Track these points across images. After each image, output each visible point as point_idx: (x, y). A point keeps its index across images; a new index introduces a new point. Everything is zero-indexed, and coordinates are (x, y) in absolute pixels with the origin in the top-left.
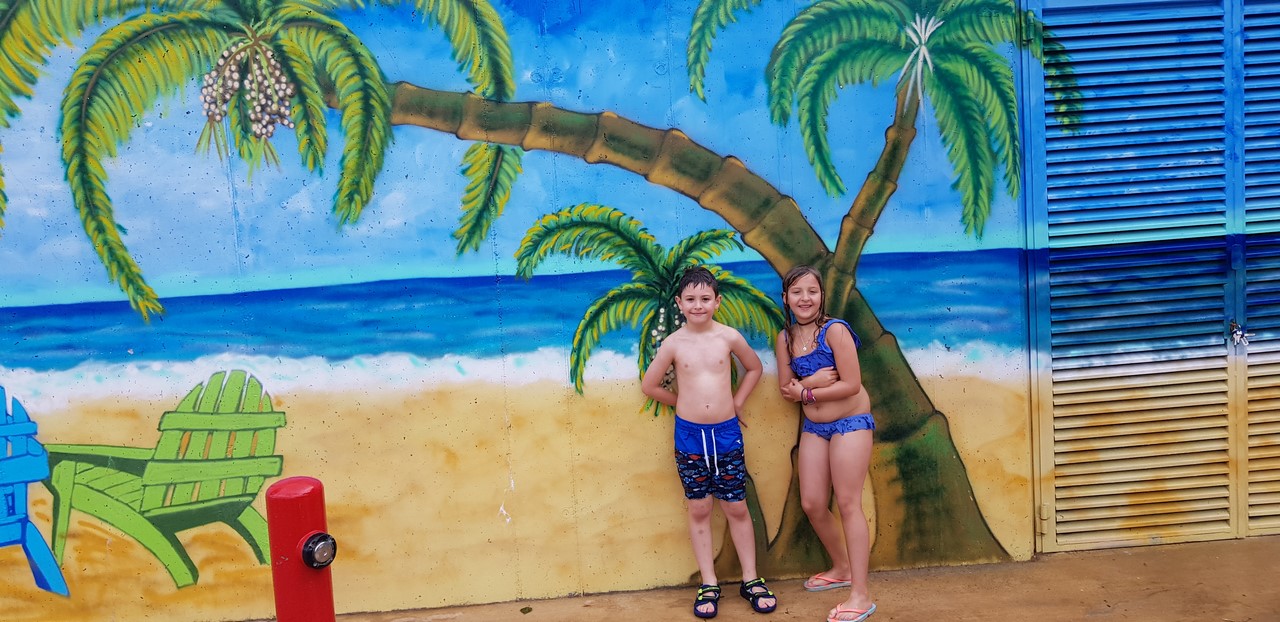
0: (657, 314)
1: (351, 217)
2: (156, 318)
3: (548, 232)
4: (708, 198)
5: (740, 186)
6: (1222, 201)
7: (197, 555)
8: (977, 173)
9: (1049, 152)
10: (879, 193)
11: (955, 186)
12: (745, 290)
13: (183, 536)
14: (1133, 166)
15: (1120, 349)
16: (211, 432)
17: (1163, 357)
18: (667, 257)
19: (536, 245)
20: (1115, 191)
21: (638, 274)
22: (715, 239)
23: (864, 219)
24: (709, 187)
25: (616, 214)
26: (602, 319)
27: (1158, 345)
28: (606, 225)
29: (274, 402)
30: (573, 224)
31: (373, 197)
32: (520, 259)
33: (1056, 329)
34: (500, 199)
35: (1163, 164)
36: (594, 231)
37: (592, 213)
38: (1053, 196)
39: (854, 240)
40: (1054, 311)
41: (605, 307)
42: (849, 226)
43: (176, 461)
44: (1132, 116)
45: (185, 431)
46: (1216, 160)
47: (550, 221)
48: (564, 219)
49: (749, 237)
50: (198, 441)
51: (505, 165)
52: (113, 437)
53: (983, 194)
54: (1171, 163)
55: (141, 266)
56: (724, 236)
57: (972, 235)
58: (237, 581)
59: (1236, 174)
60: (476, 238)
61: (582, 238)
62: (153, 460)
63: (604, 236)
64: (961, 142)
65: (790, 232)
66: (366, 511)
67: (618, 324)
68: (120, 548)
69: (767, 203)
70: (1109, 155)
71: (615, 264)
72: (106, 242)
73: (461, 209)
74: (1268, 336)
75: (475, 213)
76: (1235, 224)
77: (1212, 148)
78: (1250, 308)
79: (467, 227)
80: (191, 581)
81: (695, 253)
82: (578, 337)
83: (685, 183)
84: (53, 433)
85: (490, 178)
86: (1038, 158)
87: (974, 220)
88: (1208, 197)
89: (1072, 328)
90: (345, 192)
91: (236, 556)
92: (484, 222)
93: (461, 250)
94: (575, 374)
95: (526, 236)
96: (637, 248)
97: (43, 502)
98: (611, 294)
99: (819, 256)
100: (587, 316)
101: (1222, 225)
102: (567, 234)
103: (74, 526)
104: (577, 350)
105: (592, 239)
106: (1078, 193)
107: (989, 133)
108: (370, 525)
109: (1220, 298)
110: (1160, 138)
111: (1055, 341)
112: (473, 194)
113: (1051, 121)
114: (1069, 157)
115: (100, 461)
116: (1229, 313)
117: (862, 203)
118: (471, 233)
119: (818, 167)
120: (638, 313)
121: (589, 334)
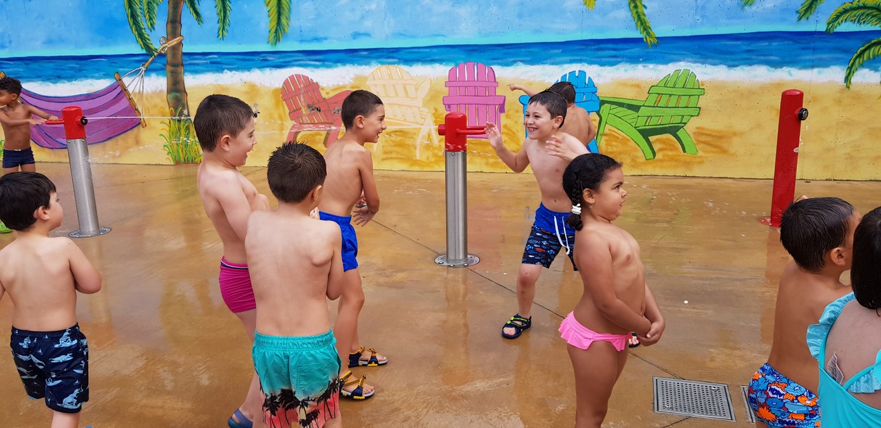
1: (749, 3)
2: (654, 46)
3: (846, 11)
7: (656, 147)
13: (652, 138)
16: (670, 95)
19: (838, 17)
26: (867, 52)
28: (876, 8)
29: (700, 84)
32: (829, 24)
36: (870, 11)
41: (869, 48)
43: (654, 107)
45: (659, 94)
47: (848, 6)
48: (855, 5)
50: (665, 99)
52: (629, 95)
55: (650, 22)
58: (672, 159)
60: (808, 14)
61: (863, 14)
62: (643, 106)
63: (875, 14)
66: (735, 134)
67: (874, 58)
68: (624, 141)
71: (877, 27)
72: (637, 12)
79: (805, 8)
80: (652, 157)
82: (852, 62)
84: (603, 93)
91: (674, 148)
92: (814, 6)
93: (800, 19)
94: (847, 79)
95: (834, 12)
97: (595, 120)
98: (873, 42)
100: (859, 52)
102: (855, 12)
103: (606, 131)
104: (850, 68)
105: (868, 15)
108: (735, 140)
115: (621, 105)
118: (806, 11)
121: (857, 60)
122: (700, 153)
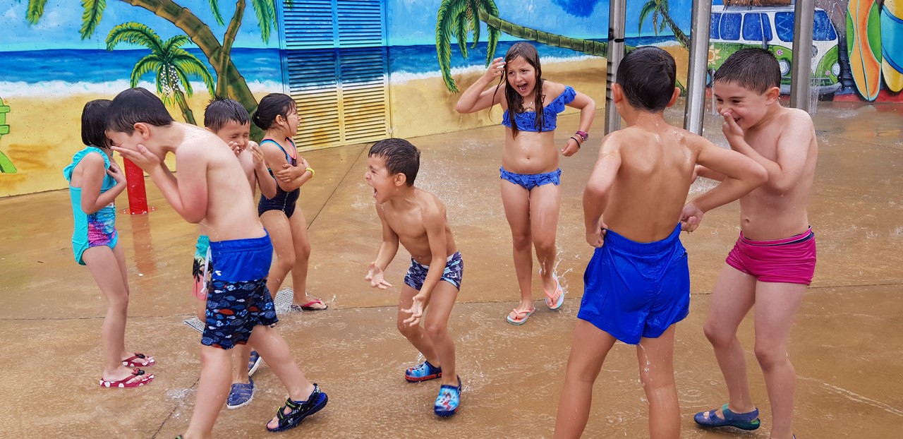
0: (162, 66)
1: (34, 21)
3: (118, 32)
4: (178, 23)
5: (189, 19)
6: (332, 37)
8: (265, 21)
9: (285, 16)
10: (236, 26)
11: (259, 25)
12: (194, 59)
14: (308, 23)
15: (308, 84)
17: (320, 87)
18: (165, 45)
19: (114, 37)
20: (304, 31)
21: (154, 51)
22: (181, 39)
23: (231, 35)
24: (179, 19)
25: (144, 27)
26: (142, 68)
27: (319, 83)
28: (141, 31)
29: (4, 101)
30: (128, 30)
31: (44, 13)
32: (108, 43)
33: (291, 77)
34: (98, 17)
35: (316, 23)
36: (136, 33)
37: (135, 26)
38: (287, 31)
39: (229, 42)
40: (290, 71)
41: (142, 64)
42: (227, 37)
44: (307, 6)
46: (330, 23)
47: (119, 28)
48: (124, 27)
49: (193, 39)
51: (99, 4)
53: (267, 29)
54: (318, 23)
56: (185, 38)
57: (265, 43)
59: (336, 28)
60: (89, 34)
61: (132, 35)
63: (140, 35)
64: (260, 10)
65: (207, 38)
66: (49, 147)
67: (148, 71)
69: (199, 26)
70: (302, 19)
71: (145, 47)
73: (82, 21)
74: (347, 81)
75: (88, 23)
76: (336, 44)
77: (329, 19)
78: (343, 72)
79: (85, 29)
81: (175, 44)
82: (133, 75)
83: (169, 16)
85: (93, 9)
86: (282, 18)
87: (265, 38)
88: (328, 36)
89: (295, 77)
90: (31, 10)
92: (92, 27)
93: (83, 38)
95: (110, 33)
96: (152, 40)
98: (144, 58)
99: (218, 47)
100: (136, 67)
101: (333, 45)
102: (126, 33)
104: (133, 81)
105: (136, 36)
106: (293, 31)
107: (268, 7)
108: (51, 153)
109: (334, 68)
110: (315, 14)
111: (291, 81)
112: (87, 15)
113: (285, 5)
114: (290, 18)
116: (336, 73)
117: (230, 29)
118: (87, 31)
119: (215, 14)
120: (155, 66)
121: (137, 74)
122: (19, 171)
